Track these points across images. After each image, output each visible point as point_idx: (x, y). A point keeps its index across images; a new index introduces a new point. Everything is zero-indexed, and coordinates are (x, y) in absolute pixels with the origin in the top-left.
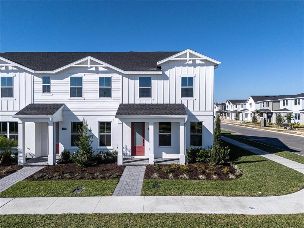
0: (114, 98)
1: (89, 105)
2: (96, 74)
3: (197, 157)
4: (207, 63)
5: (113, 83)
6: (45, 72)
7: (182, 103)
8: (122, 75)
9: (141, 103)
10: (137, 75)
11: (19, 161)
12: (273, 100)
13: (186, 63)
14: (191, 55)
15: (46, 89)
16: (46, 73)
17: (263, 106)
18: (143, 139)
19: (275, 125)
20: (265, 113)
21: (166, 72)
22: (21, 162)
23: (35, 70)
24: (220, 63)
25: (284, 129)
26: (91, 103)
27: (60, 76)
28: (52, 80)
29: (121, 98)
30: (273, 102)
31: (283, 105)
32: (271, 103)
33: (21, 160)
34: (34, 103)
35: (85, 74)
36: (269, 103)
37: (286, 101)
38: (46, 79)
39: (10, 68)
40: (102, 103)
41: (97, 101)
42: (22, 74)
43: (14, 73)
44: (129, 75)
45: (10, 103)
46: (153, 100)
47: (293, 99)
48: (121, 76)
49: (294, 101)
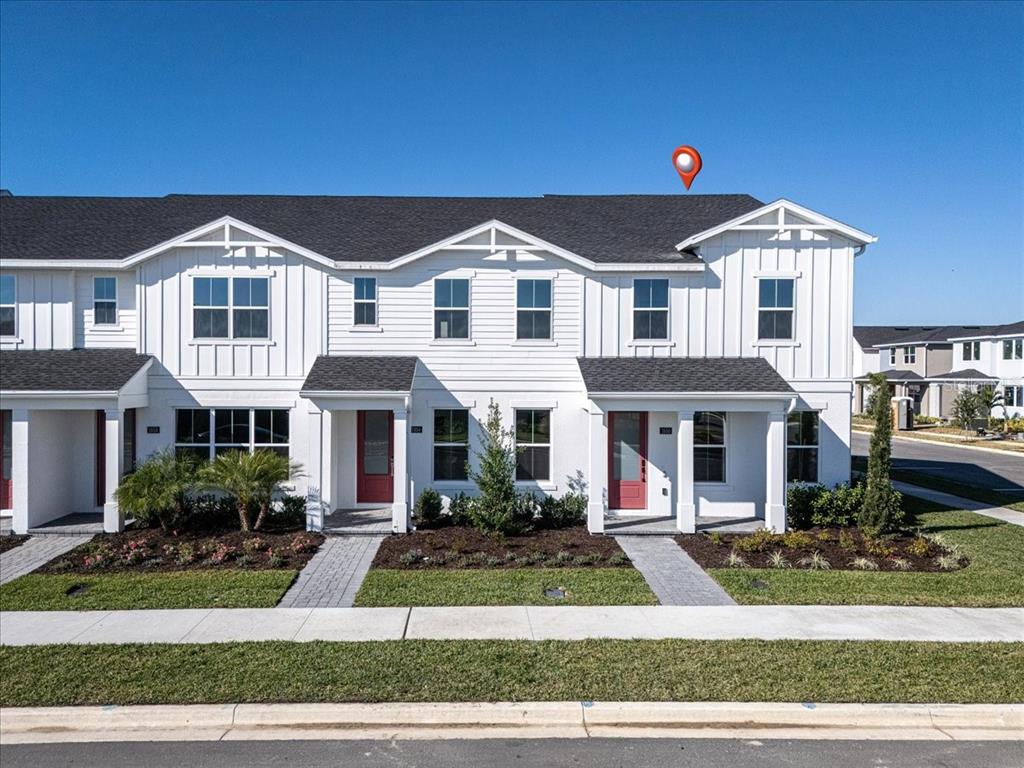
0: (560, 342)
1: (488, 361)
2: (508, 271)
3: (813, 513)
4: (835, 239)
5: (556, 297)
6: (366, 265)
7: (762, 356)
8: (582, 274)
9: (638, 355)
10: (628, 275)
11: (308, 521)
12: (927, 343)
13: (773, 239)
14: (791, 217)
15: (365, 315)
16: (368, 268)
17: (893, 362)
18: (640, 462)
19: (938, 423)
20: (902, 384)
21: (712, 266)
22: (315, 524)
23: (336, 260)
24: (875, 240)
25: (978, 436)
26: (494, 355)
27: (406, 278)
28: (381, 289)
29: (580, 342)
30: (927, 348)
31: (965, 359)
32: (921, 353)
33: (315, 519)
34: (331, 354)
35: (477, 270)
36: (913, 352)
37: (973, 344)
38: (365, 286)
39: (261, 253)
40: (526, 355)
41: (510, 348)
42: (296, 271)
43: (273, 268)
44: (604, 275)
45: (260, 353)
46: (675, 346)
47: (998, 340)
48: (581, 277)
49: (1000, 345)
